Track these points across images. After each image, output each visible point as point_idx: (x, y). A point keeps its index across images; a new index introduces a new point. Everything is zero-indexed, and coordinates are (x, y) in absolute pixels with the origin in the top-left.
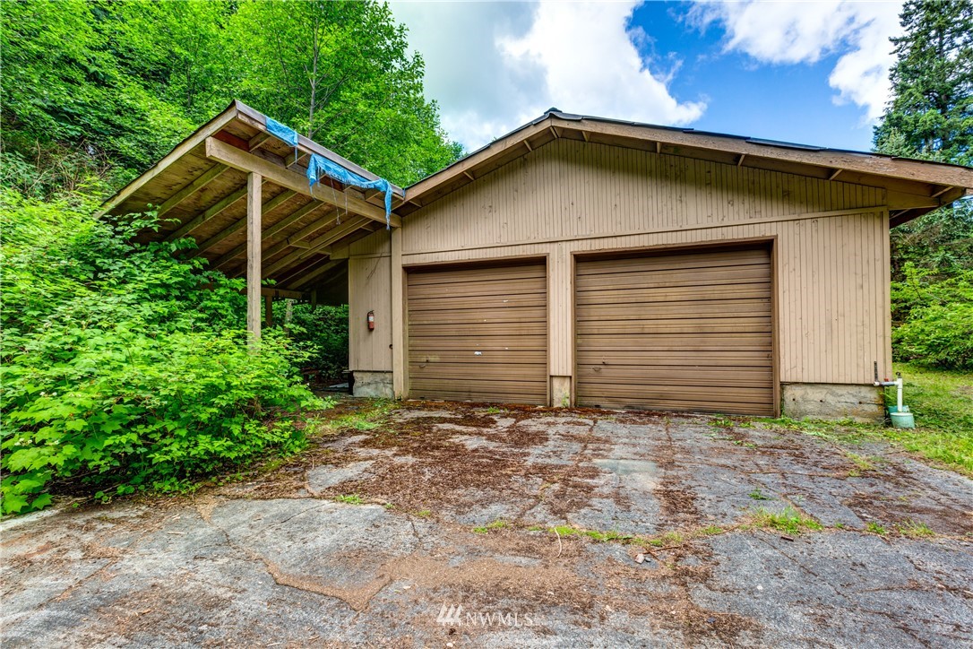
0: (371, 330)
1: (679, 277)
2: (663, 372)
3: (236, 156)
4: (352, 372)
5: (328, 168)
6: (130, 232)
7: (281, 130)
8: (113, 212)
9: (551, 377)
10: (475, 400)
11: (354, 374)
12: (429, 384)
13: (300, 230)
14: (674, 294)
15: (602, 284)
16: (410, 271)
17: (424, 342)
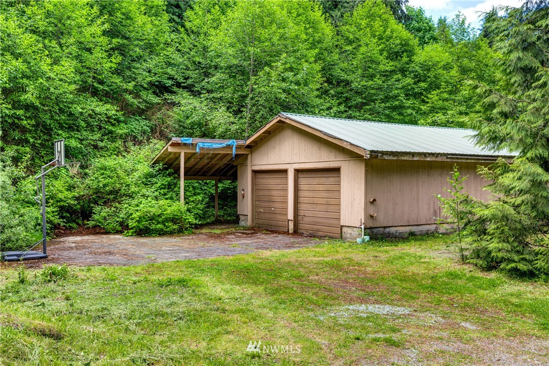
0: (244, 197)
1: (323, 180)
2: (318, 220)
3: (176, 149)
4: (239, 215)
5: (204, 145)
6: (157, 169)
7: (186, 140)
8: (153, 164)
9: (288, 220)
10: (273, 229)
11: (240, 216)
12: (261, 221)
13: (214, 157)
14: (321, 187)
15: (304, 182)
16: (255, 172)
17: (261, 204)
